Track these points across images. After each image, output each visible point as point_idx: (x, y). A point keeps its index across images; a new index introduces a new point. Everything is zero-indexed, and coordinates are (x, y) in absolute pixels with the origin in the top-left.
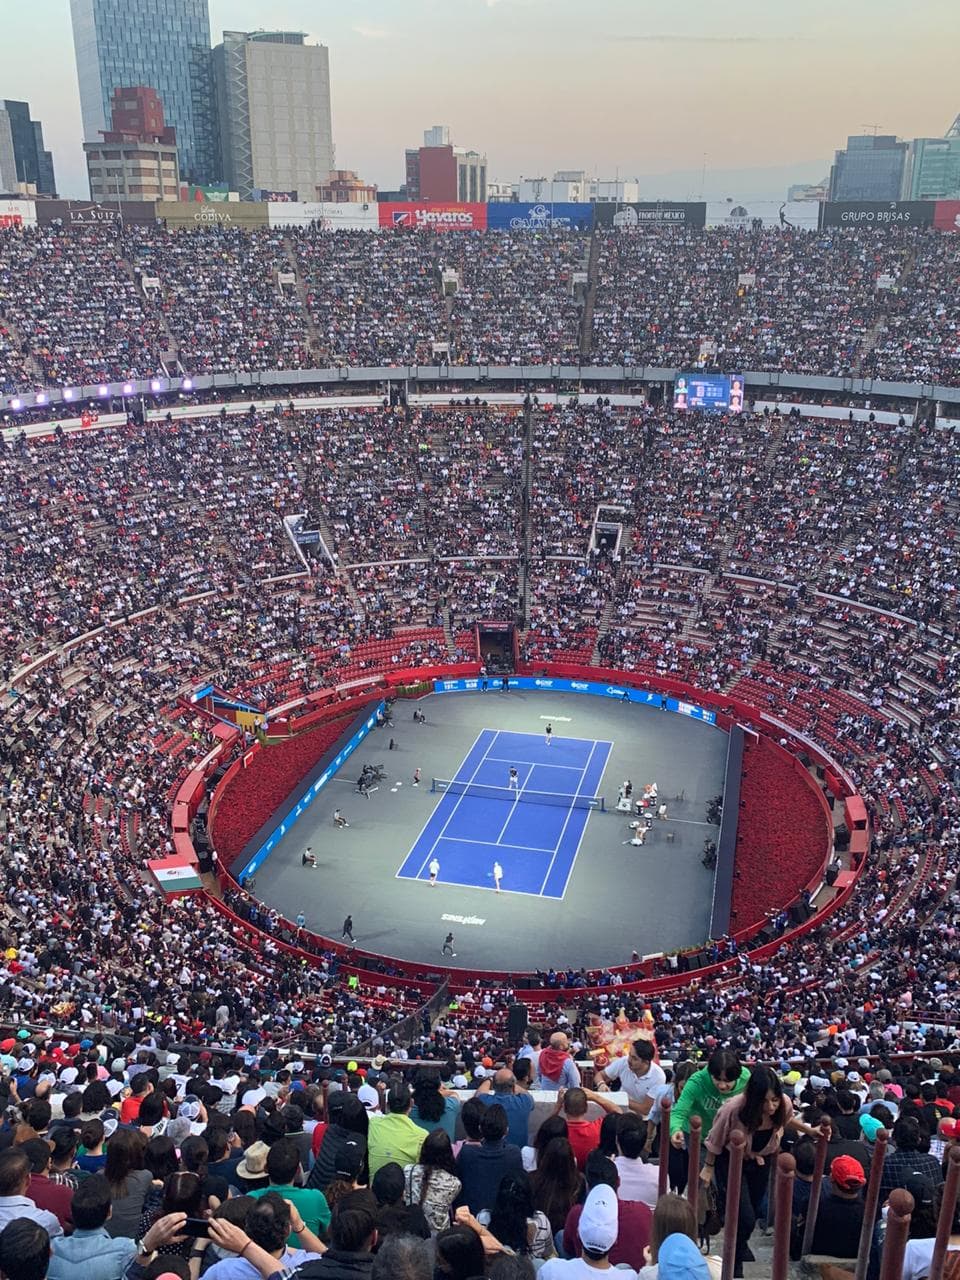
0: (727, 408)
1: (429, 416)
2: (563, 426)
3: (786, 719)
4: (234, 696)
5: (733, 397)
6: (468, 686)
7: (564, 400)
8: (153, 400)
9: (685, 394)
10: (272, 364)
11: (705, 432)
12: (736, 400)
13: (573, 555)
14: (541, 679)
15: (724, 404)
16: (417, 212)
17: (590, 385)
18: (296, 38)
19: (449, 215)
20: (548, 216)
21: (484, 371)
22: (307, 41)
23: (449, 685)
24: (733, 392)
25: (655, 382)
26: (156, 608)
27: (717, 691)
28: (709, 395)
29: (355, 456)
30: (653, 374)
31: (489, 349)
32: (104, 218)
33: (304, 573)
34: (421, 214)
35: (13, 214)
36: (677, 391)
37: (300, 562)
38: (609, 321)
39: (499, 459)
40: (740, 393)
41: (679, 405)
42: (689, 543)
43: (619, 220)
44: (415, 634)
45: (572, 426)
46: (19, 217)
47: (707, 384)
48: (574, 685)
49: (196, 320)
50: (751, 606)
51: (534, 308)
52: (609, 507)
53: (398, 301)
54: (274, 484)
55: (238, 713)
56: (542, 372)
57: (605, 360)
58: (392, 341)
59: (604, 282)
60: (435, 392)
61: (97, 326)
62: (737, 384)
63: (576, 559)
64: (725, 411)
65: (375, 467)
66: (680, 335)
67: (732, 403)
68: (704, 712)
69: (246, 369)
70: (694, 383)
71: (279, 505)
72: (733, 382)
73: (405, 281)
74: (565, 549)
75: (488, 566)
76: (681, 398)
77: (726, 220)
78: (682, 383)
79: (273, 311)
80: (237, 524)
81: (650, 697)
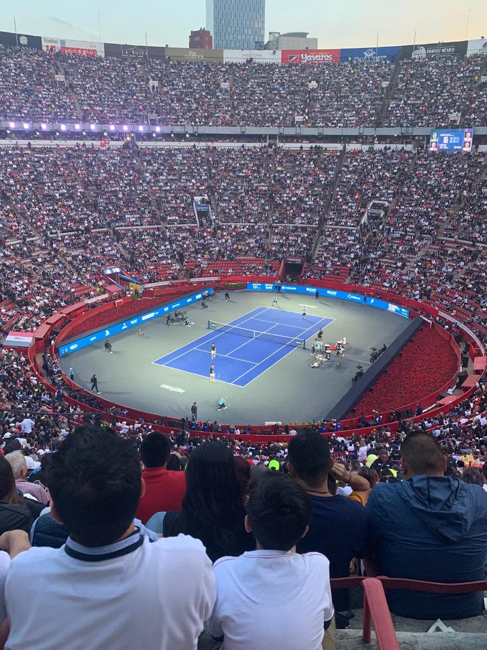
0: (461, 150)
1: (287, 153)
2: (361, 160)
3: (455, 317)
4: (130, 275)
5: (465, 142)
6: (267, 288)
7: (365, 148)
8: (140, 137)
9: (436, 142)
10: (206, 124)
11: (445, 162)
12: (467, 144)
13: (350, 226)
14: (310, 287)
15: (460, 147)
16: (302, 55)
17: (382, 139)
18: (304, 35)
19: (319, 56)
20: (374, 55)
21: (321, 130)
22: (308, 36)
23: (255, 286)
24: (465, 139)
25: (419, 136)
26: (106, 229)
27: (417, 300)
28: (451, 142)
29: (240, 171)
30: (418, 131)
31: (326, 120)
32: (139, 54)
33: (196, 225)
34: (304, 56)
35: (92, 49)
36: (431, 140)
37: (195, 219)
38: (398, 105)
39: (320, 176)
40: (470, 139)
41: (432, 149)
42: (422, 221)
43: (415, 55)
44: (247, 260)
45: (367, 160)
46: (96, 51)
47: (450, 135)
48: (329, 292)
49: (172, 101)
50: (451, 255)
51: (356, 100)
52: (378, 202)
53: (281, 97)
54: (194, 181)
55: (130, 283)
56: (354, 132)
57: (392, 125)
58: (274, 116)
59: (400, 86)
60: (293, 142)
61: (120, 100)
62: (469, 134)
63: (350, 228)
64: (459, 152)
65: (250, 177)
66: (439, 111)
67: (464, 147)
68: (403, 310)
69: (192, 125)
70: (442, 135)
71: (193, 191)
72: (466, 133)
73: (288, 88)
74: (346, 223)
75: (299, 230)
76: (434, 144)
77: (480, 50)
78: (435, 135)
79: (214, 100)
80: (166, 198)
81: (372, 301)
